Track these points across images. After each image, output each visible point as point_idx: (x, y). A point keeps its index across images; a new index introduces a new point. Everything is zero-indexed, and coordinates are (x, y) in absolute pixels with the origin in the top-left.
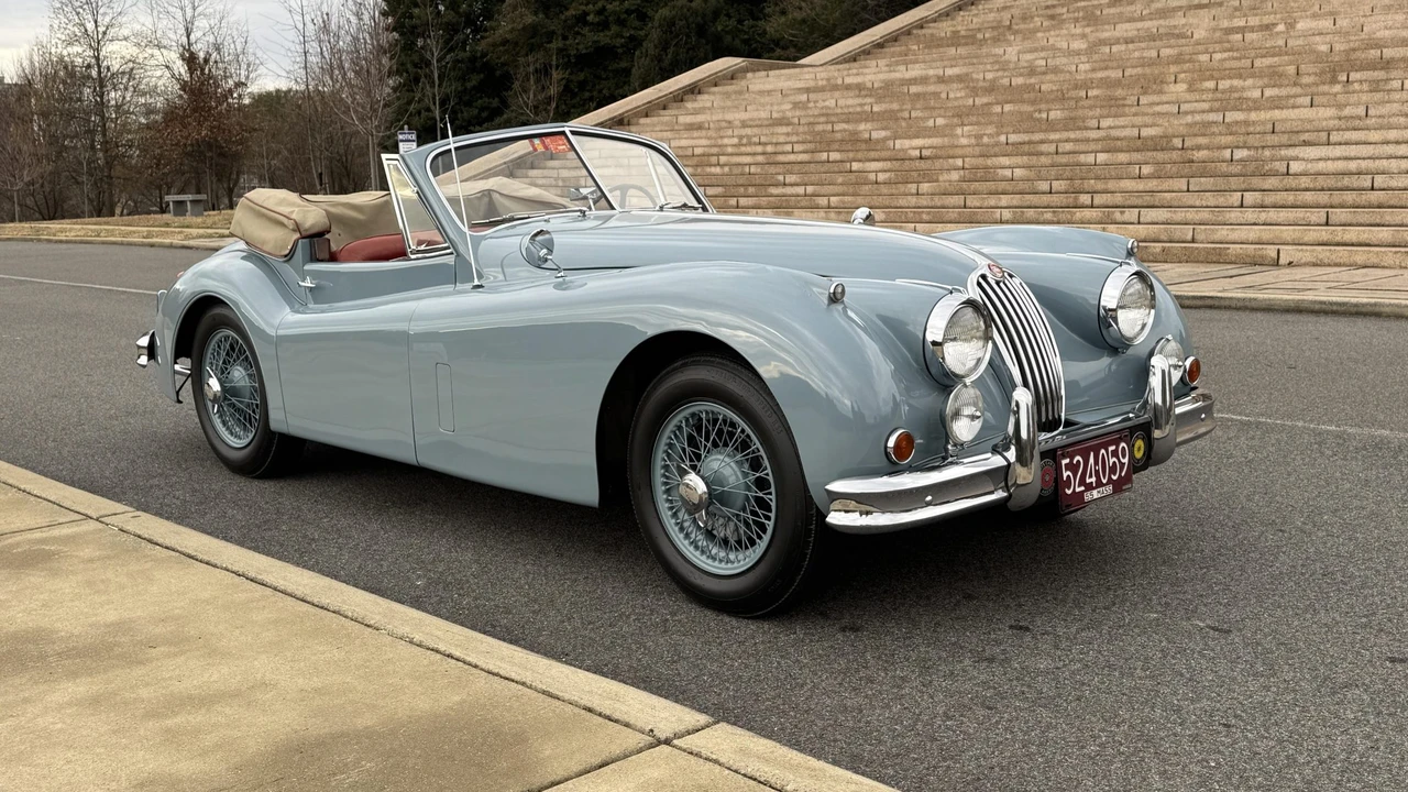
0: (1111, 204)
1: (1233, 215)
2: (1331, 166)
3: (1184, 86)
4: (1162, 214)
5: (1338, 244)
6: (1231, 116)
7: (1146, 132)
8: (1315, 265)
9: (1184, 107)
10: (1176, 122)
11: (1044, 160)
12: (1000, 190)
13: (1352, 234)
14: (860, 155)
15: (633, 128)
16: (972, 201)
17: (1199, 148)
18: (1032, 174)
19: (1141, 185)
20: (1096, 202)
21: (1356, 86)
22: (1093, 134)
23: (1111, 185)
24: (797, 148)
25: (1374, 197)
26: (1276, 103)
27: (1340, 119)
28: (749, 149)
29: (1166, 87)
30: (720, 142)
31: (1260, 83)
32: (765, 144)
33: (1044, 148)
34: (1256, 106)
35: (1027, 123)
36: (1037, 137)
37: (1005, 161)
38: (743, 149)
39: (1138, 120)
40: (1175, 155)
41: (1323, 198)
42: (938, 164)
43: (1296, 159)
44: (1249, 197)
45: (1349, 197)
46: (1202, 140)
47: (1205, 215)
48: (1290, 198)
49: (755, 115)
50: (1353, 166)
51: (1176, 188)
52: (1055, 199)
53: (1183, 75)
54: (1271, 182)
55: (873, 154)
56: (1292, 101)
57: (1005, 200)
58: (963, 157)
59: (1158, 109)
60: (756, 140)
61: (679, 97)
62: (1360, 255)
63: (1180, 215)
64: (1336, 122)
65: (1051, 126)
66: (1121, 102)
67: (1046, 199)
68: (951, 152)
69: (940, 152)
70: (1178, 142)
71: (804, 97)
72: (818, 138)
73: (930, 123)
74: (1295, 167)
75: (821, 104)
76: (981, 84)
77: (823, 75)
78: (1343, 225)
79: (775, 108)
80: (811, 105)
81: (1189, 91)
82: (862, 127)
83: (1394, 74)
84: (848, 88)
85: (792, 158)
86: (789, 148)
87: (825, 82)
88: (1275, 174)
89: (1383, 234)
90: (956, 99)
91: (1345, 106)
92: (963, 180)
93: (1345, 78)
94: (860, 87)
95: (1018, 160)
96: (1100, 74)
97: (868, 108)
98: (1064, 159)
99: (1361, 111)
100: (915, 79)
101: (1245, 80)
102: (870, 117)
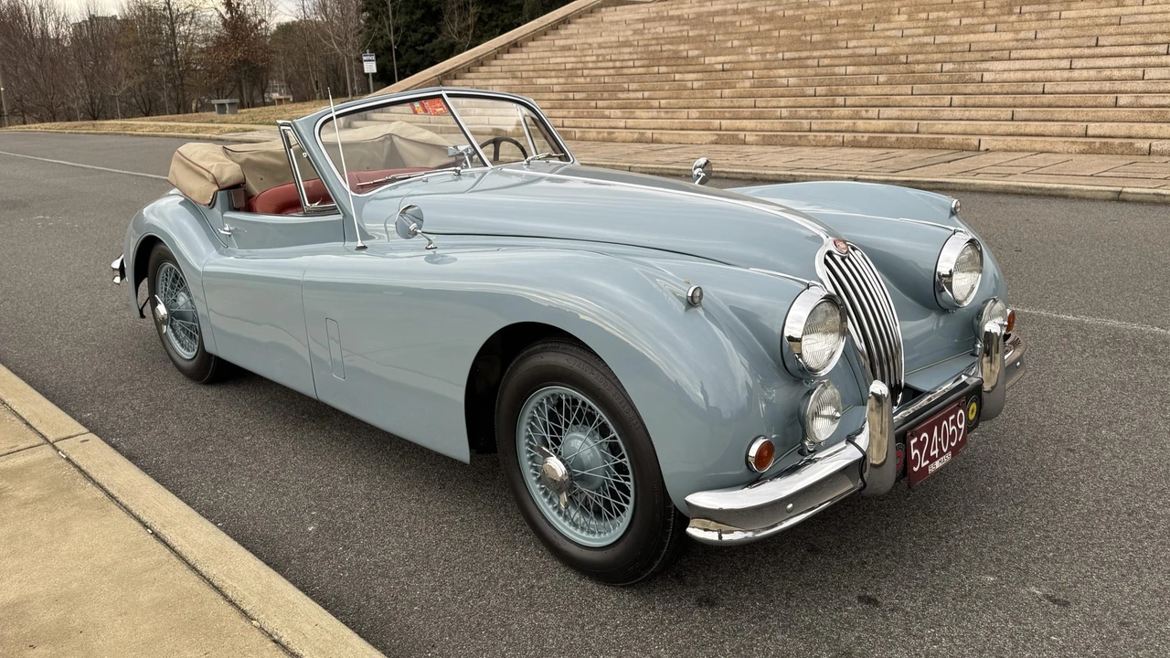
0: (858, 104)
1: (945, 113)
2: (1013, 76)
3: (906, 17)
4: (894, 112)
5: (1021, 135)
6: (940, 39)
7: (880, 51)
8: (1005, 151)
9: (906, 32)
10: (901, 43)
11: (810, 71)
12: (779, 94)
13: (1032, 127)
14: (681, 69)
15: (524, 50)
16: (760, 102)
17: (918, 62)
18: (802, 82)
19: (879, 90)
20: (848, 103)
21: (1027, 16)
22: (844, 52)
23: (859, 90)
24: (637, 63)
25: (1046, 99)
26: (971, 30)
27: (1017, 40)
28: (603, 65)
29: (893, 18)
30: (583, 59)
31: (958, 14)
32: (615, 61)
33: (810, 62)
34: (957, 30)
35: (797, 44)
36: (804, 54)
37: (782, 72)
38: (600, 65)
39: (875, 42)
40: (902, 68)
41: (1009, 100)
42: (735, 74)
43: (988, 70)
44: (957, 100)
45: (1028, 99)
46: (920, 57)
47: (925, 112)
48: (985, 100)
49: (607, 39)
50: (1029, 75)
51: (903, 92)
52: (818, 101)
53: (904, 9)
54: (971, 88)
55: (690, 68)
56: (982, 27)
57: (783, 101)
58: (753, 69)
59: (888, 33)
60: (608, 57)
61: (555, 26)
62: (1039, 144)
63: (908, 112)
64: (1015, 43)
65: (813, 46)
66: (862, 28)
67: (812, 101)
68: (744, 66)
69: (737, 66)
70: (903, 59)
71: (641, 26)
72: (651, 56)
73: (729, 44)
74: (987, 76)
75: (653, 31)
76: (763, 15)
77: (654, 9)
78: (1025, 120)
79: (621, 33)
80: (646, 31)
81: (909, 20)
82: (682, 47)
83: (1053, 7)
84: (671, 18)
85: (633, 71)
86: (631, 63)
87: (655, 15)
88: (973, 82)
89: (1054, 127)
90: (747, 26)
91: (1020, 31)
92: (753, 86)
93: (1018, 11)
94: (679, 18)
95: (792, 71)
96: (846, 8)
97: (685, 33)
98: (824, 71)
99: (1031, 35)
100: (718, 12)
101: (948, 12)
102: (687, 40)
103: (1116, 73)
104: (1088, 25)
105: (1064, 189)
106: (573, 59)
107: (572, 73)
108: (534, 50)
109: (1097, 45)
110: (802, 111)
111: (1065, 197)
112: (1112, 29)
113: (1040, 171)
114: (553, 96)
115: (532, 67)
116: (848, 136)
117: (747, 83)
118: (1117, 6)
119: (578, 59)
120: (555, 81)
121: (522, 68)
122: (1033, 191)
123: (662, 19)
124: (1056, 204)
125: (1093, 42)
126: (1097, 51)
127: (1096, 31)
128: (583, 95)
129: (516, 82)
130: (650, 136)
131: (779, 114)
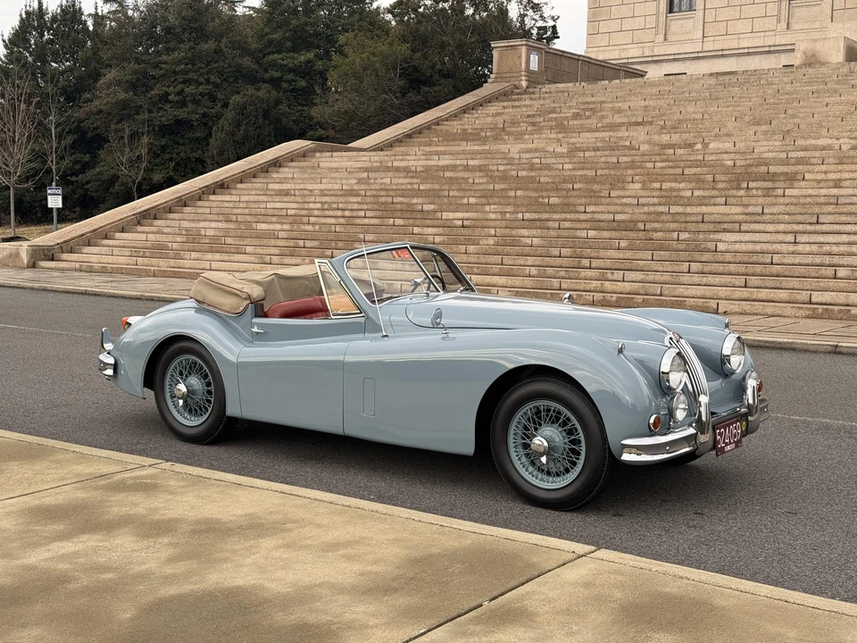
0: (603, 267)
1: (685, 278)
2: (743, 247)
3: (639, 186)
4: (638, 276)
5: (754, 300)
6: (674, 209)
7: (618, 217)
8: (741, 314)
9: (642, 201)
10: (637, 211)
11: (552, 233)
12: (525, 253)
13: (763, 294)
14: (418, 222)
16: (507, 260)
17: (655, 230)
18: (545, 243)
19: (621, 255)
20: (593, 265)
21: (754, 192)
22: (583, 217)
23: (602, 253)
24: (369, 214)
25: (776, 269)
26: (703, 201)
27: (747, 214)
28: (331, 213)
29: (627, 186)
30: (306, 206)
31: (690, 186)
32: (343, 210)
33: (551, 224)
34: (689, 202)
35: (535, 205)
36: (544, 216)
37: (524, 232)
38: (327, 213)
39: (612, 208)
40: (641, 235)
41: (742, 269)
42: (478, 231)
43: (721, 241)
44: (694, 266)
45: (759, 269)
46: (657, 225)
47: (667, 277)
48: (720, 268)
49: (330, 186)
50: (758, 247)
51: (644, 258)
52: (565, 261)
53: (637, 177)
54: (707, 256)
55: (428, 222)
56: (713, 200)
57: (530, 260)
58: (495, 228)
59: (624, 200)
60: (335, 206)
62: (770, 308)
63: (651, 277)
64: (744, 216)
65: (552, 208)
66: (598, 194)
67: (558, 261)
68: (485, 223)
69: (477, 223)
70: (641, 226)
71: (365, 175)
72: (383, 207)
73: (465, 201)
74: (721, 247)
75: (379, 181)
76: (496, 174)
77: (376, 158)
78: (757, 288)
79: (344, 182)
80: (372, 181)
81: (643, 189)
82: (415, 201)
83: (777, 184)
84: (397, 169)
85: (366, 221)
86: (362, 214)
87: (378, 164)
88: (708, 251)
89: (783, 295)
90: (480, 184)
91: (749, 205)
92: (496, 244)
93: (746, 186)
94: (407, 170)
95: (534, 232)
96: (580, 173)
97: (416, 186)
98: (566, 233)
99: (759, 210)
100: (447, 166)
101: (680, 183)
102: (419, 193)
103: (835, 249)
104: (810, 204)
105: (792, 343)
106: (295, 206)
107: (296, 220)
108: (245, 192)
109: (817, 223)
110: (550, 271)
111: (794, 350)
112: (830, 209)
113: (771, 330)
114: (280, 243)
115: (247, 211)
116: (598, 296)
117: (491, 241)
118: (835, 187)
119: (301, 206)
120: (278, 227)
121: (235, 211)
122: (767, 345)
123: (387, 169)
124: (786, 355)
125: (814, 220)
126: (818, 227)
127: (817, 209)
128: (316, 243)
129: (231, 226)
130: (399, 287)
131: (528, 272)
